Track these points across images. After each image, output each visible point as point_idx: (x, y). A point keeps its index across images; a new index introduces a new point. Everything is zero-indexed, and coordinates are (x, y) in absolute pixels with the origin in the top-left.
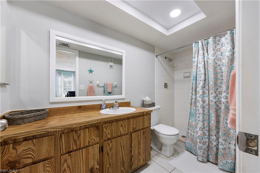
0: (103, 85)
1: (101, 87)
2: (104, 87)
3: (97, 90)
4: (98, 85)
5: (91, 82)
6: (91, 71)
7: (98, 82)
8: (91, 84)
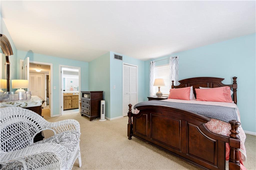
0: (77, 87)
1: (76, 88)
2: (77, 88)
3: (74, 89)
4: (75, 87)
5: (72, 86)
6: (71, 82)
7: (75, 86)
8: (72, 87)
